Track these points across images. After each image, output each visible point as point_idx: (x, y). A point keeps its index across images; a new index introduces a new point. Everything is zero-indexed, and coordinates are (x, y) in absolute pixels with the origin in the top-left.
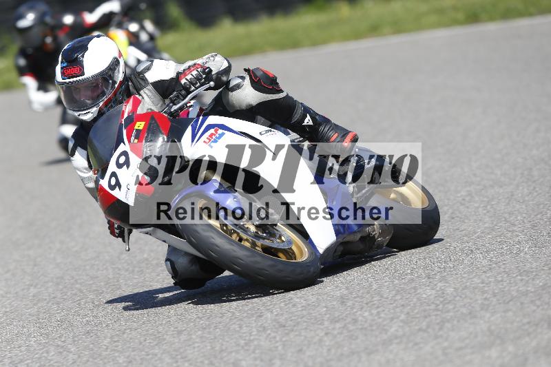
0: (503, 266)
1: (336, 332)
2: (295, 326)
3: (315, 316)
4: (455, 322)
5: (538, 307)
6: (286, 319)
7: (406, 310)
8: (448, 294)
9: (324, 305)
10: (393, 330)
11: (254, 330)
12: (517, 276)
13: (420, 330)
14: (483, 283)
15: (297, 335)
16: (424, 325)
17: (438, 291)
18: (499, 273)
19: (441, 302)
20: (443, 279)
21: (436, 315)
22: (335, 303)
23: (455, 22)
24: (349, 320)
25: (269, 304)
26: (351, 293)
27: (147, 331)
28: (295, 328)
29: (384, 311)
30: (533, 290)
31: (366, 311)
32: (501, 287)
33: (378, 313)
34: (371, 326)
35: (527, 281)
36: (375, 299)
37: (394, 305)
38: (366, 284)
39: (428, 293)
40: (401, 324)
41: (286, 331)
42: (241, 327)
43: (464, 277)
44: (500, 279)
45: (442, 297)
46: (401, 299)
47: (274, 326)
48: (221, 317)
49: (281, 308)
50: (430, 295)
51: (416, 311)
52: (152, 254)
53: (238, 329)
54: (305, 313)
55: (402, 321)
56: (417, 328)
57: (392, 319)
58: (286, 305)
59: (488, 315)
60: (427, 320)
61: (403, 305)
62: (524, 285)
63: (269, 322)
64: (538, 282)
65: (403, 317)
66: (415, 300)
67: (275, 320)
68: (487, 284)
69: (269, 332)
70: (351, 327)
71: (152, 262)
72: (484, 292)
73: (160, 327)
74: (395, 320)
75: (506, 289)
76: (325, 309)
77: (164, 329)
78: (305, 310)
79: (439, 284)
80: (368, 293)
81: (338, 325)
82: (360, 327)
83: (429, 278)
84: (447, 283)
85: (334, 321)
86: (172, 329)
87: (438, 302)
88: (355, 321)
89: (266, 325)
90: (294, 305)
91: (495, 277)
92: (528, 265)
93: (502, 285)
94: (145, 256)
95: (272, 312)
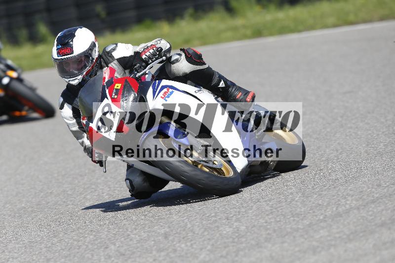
0: (281, 211)
1: (161, 259)
2: (131, 255)
3: (146, 247)
4: (247, 251)
5: (306, 239)
6: (125, 250)
7: (211, 243)
8: (241, 231)
9: (152, 239)
10: (202, 257)
11: (102, 257)
12: (290, 217)
13: (222, 256)
14: (266, 223)
15: (133, 261)
16: (224, 253)
17: (234, 229)
18: (277, 216)
19: (237, 237)
20: (238, 220)
21: (233, 246)
22: (160, 238)
23: (245, 37)
24: (170, 250)
25: (113, 239)
26: (172, 231)
27: (25, 259)
28: (132, 256)
29: (195, 243)
30: (302, 227)
31: (182, 243)
32: (279, 225)
33: (192, 245)
34: (186, 254)
35: (298, 222)
36: (189, 235)
37: (203, 239)
38: (182, 224)
39: (226, 230)
40: (208, 253)
41: (126, 259)
42: (92, 255)
43: (253, 219)
44: (278, 220)
45: (237, 233)
46: (208, 234)
47: (117, 255)
48: (78, 249)
49: (122, 242)
50: (229, 232)
51: (219, 243)
52: (28, 204)
53: (90, 257)
54: (138, 245)
55: (208, 250)
56: (219, 255)
57: (201, 249)
58: (125, 239)
59: (270, 245)
60: (227, 249)
61: (209, 239)
62: (295, 224)
63: (113, 252)
64: (305, 221)
65: (209, 247)
66: (218, 235)
67: (117, 251)
68: (269, 223)
69: (113, 259)
70: (172, 255)
71: (29, 210)
72: (267, 229)
73: (34, 256)
74: (204, 250)
75: (282, 227)
76: (153, 242)
77: (37, 257)
78: (139, 243)
79: (236, 224)
80: (184, 230)
81: (163, 254)
82: (179, 255)
83: (228, 220)
84: (240, 223)
85: (160, 250)
86: (43, 257)
87: (234, 237)
88: (175, 251)
89: (111, 254)
90: (131, 240)
91: (275, 218)
92: (299, 210)
93: (280, 224)
94: (23, 205)
95: (115, 245)
